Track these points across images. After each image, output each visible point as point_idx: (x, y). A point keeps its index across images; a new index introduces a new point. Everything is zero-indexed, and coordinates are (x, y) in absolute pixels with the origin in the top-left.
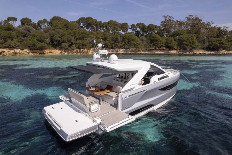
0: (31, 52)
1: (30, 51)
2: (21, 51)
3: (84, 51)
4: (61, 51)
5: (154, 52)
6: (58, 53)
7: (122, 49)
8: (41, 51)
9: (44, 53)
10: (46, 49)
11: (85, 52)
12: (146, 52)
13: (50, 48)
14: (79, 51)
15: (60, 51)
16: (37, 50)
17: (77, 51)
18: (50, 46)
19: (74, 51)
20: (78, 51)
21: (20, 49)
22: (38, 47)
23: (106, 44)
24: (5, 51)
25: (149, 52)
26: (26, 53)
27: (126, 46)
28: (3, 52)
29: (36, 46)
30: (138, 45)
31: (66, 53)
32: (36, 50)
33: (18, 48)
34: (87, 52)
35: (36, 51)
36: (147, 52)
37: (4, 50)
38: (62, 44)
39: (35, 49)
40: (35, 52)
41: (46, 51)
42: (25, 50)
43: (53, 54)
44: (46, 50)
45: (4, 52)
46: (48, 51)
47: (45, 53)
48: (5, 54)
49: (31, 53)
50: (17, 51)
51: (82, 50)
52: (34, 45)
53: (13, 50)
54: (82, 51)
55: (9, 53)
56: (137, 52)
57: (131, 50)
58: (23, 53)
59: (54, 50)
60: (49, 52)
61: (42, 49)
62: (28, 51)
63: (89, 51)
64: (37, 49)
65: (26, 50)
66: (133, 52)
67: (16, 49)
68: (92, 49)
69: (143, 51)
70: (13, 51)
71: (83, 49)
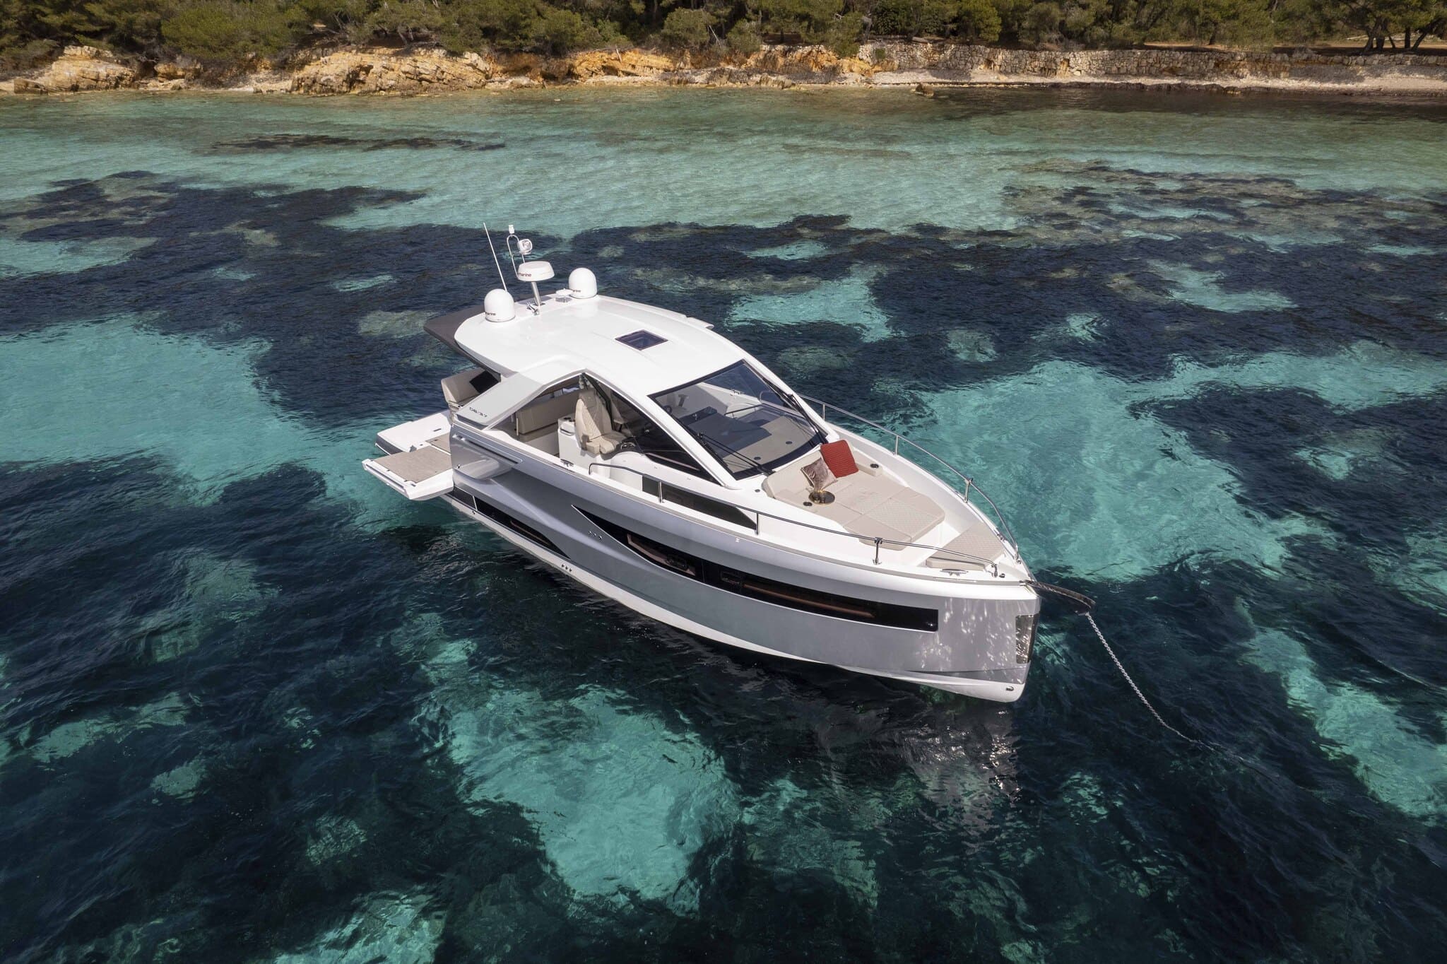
0: (500, 68)
1: (497, 61)
2: (446, 65)
3: (817, 63)
4: (674, 62)
5: (1352, 77)
6: (650, 77)
7: (1090, 46)
8: (554, 63)
9: (571, 74)
10: (584, 47)
11: (823, 68)
12: (1276, 75)
13: (606, 40)
14: (781, 61)
15: (663, 61)
16: (533, 58)
17: (768, 65)
18: (609, 27)
19: (751, 61)
20: (775, 61)
21: (441, 52)
22: (537, 40)
23: (968, 13)
24: (371, 67)
25: (1307, 74)
26: (472, 78)
27: (1121, 29)
28: (362, 68)
29: (524, 32)
30: (1216, 16)
31: (700, 79)
32: (526, 57)
33: (430, 47)
34: (833, 72)
35: (526, 59)
36: (1293, 74)
37: (367, 59)
38: (674, 15)
39: (519, 50)
40: (524, 70)
41: (584, 61)
42: (467, 55)
43: (624, 79)
44: (581, 55)
45: (367, 69)
46: (596, 58)
47: (578, 76)
48: (371, 81)
49: (504, 72)
50: (429, 61)
51: (802, 51)
52: (514, 26)
53: (409, 60)
54: (804, 59)
55: (389, 79)
56: (1202, 76)
57: (1159, 61)
58: (460, 78)
59: (633, 56)
60: (599, 64)
61: (557, 47)
62: (482, 65)
63: (845, 62)
64: (531, 52)
65: (475, 56)
66: (1173, 72)
67: (422, 52)
68: (866, 50)
69: (1260, 64)
70: (406, 64)
71: (808, 49)
